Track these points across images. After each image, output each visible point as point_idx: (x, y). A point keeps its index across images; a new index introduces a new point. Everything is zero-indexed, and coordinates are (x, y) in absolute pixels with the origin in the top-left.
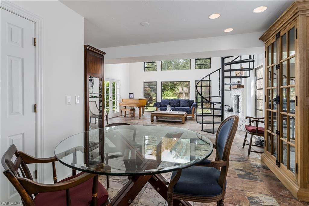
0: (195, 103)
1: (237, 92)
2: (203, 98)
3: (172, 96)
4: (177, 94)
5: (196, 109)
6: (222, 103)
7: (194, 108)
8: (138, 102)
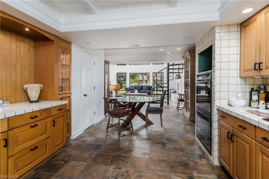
0: (152, 88)
1: (178, 81)
2: (158, 84)
3: (133, 82)
4: (138, 81)
5: (153, 92)
6: (168, 87)
7: (152, 91)
8: (115, 87)
